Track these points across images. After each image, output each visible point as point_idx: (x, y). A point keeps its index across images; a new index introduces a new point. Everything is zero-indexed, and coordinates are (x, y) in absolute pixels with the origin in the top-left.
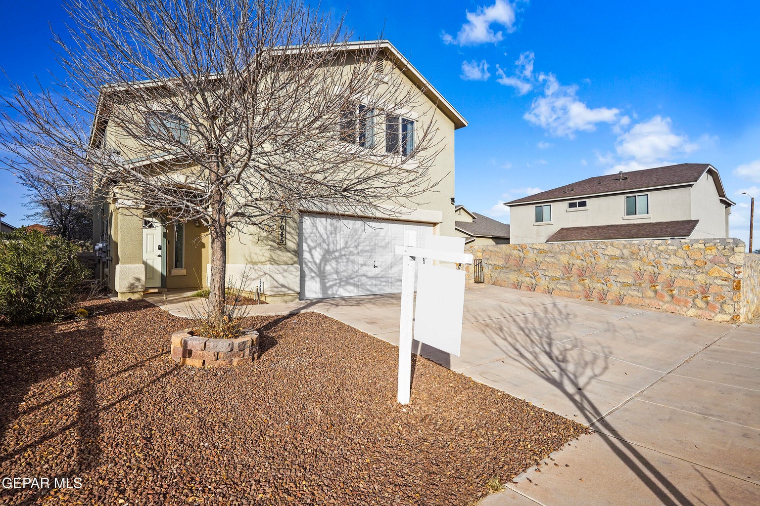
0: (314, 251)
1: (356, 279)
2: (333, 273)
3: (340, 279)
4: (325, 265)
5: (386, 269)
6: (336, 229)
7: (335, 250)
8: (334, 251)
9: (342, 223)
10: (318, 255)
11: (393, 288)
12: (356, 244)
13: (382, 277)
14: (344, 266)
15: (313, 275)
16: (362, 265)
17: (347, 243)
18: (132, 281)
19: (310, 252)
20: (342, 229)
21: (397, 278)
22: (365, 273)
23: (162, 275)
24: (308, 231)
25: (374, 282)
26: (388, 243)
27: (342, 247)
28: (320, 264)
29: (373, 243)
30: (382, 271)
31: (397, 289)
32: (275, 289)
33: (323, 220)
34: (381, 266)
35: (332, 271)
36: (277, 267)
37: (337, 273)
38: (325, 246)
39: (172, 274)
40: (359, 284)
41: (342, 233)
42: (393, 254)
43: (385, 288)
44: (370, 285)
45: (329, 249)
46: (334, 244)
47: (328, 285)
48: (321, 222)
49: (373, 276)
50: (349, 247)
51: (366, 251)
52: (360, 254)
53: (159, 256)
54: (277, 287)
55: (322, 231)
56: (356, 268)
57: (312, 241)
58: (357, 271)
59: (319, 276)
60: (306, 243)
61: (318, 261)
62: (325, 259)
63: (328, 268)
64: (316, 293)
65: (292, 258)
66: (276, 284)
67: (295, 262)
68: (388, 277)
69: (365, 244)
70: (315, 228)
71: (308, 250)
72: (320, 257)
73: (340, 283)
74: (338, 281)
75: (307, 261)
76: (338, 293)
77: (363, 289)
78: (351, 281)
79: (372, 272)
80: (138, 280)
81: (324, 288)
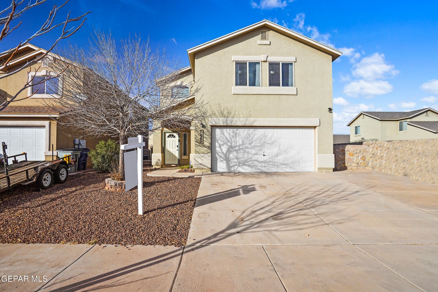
0: (222, 147)
1: (250, 163)
2: (234, 159)
3: (239, 162)
4: (229, 154)
5: (272, 157)
6: (236, 134)
7: (236, 145)
8: (235, 147)
9: (241, 130)
10: (225, 149)
11: (278, 168)
12: (250, 142)
13: (269, 162)
14: (242, 155)
15: (222, 159)
16: (254, 155)
17: (243, 142)
18: (157, 161)
19: (220, 147)
20: (240, 134)
21: (282, 163)
22: (257, 159)
23: (178, 159)
24: (218, 136)
25: (263, 165)
26: (274, 141)
27: (240, 144)
28: (226, 153)
29: (262, 142)
30: (269, 158)
31: (282, 170)
32: (197, 166)
33: (228, 130)
34: (269, 155)
35: (234, 157)
36: (198, 154)
37: (237, 158)
38: (229, 144)
39: (182, 158)
40: (253, 165)
41: (240, 136)
42: (278, 148)
43: (272, 169)
44: (260, 166)
45: (232, 145)
46: (235, 143)
47: (231, 165)
48: (226, 131)
49: (262, 161)
50: (245, 144)
51: (257, 146)
52: (253, 148)
53: (177, 150)
54: (198, 165)
55: (228, 136)
56: (250, 156)
57: (221, 141)
58: (251, 158)
59: (225, 160)
60: (218, 142)
61: (225, 152)
62: (229, 151)
63: (231, 156)
64: (224, 169)
65: (207, 150)
66: (197, 163)
67: (209, 153)
68: (275, 162)
69: (256, 142)
70: (223, 134)
71: (218, 146)
72: (226, 150)
73: (239, 164)
74: (238, 163)
75: (218, 152)
76: (238, 170)
77: (255, 168)
78: (247, 163)
79: (261, 158)
80: (159, 160)
81: (229, 166)
